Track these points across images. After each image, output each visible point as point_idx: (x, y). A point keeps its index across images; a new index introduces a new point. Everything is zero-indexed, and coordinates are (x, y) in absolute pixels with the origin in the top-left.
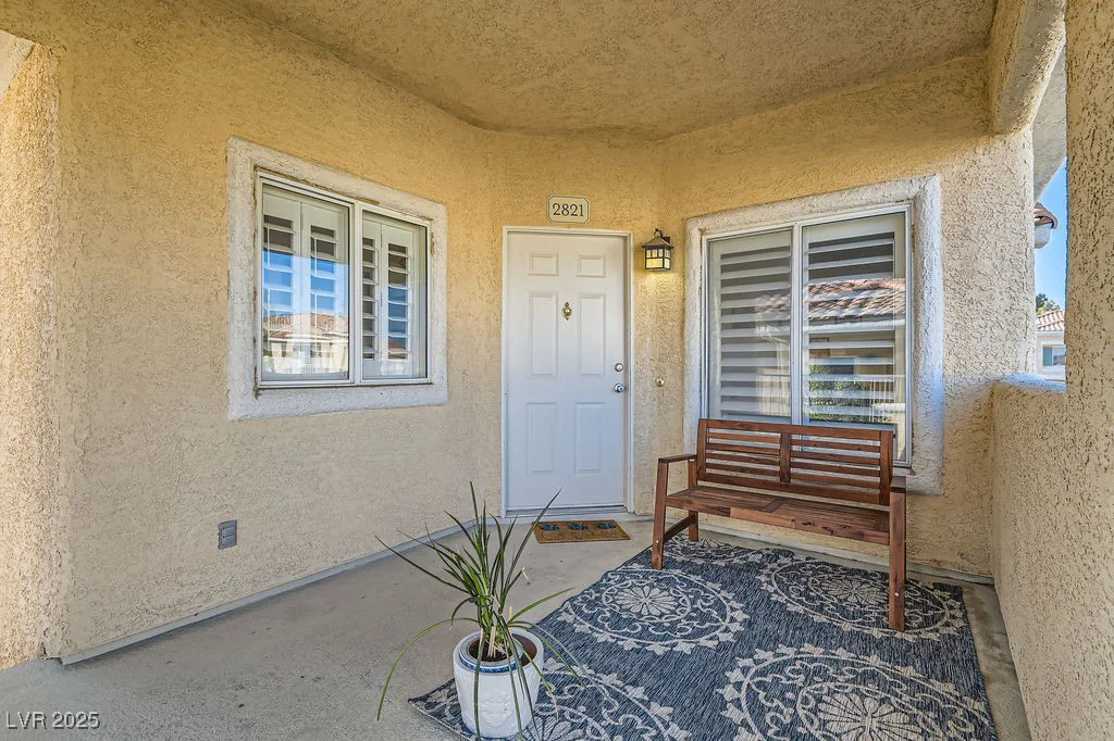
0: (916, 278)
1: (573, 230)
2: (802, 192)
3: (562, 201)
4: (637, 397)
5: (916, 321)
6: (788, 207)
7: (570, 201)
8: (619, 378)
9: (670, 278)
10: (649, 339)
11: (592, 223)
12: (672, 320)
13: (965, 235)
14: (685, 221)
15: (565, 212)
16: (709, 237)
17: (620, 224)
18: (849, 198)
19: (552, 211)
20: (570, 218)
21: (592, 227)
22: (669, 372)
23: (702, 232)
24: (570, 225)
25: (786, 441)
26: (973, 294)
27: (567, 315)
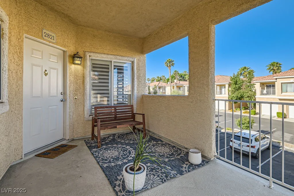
0: (133, 76)
1: (51, 44)
2: (114, 54)
3: (47, 32)
4: (69, 102)
5: (133, 84)
6: (112, 56)
7: (50, 34)
8: (61, 97)
9: (79, 67)
10: (72, 84)
11: (57, 43)
12: (80, 79)
13: (139, 70)
14: (85, 52)
15: (49, 37)
16: (91, 58)
17: (65, 47)
18: (123, 58)
19: (44, 35)
20: (49, 39)
21: (57, 45)
22: (79, 94)
23: (90, 56)
24: (50, 42)
25: (116, 110)
26: (140, 80)
27: (46, 75)
